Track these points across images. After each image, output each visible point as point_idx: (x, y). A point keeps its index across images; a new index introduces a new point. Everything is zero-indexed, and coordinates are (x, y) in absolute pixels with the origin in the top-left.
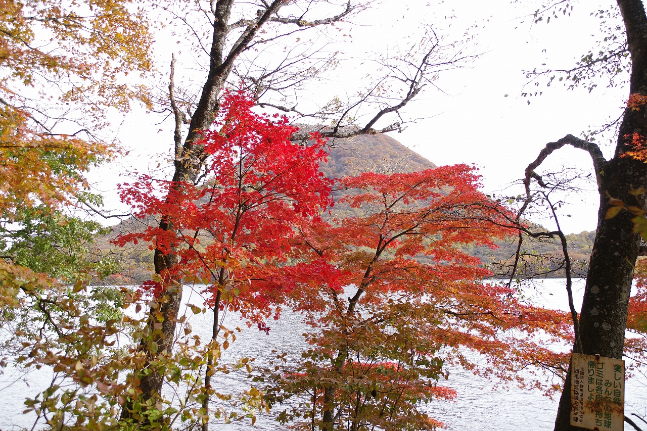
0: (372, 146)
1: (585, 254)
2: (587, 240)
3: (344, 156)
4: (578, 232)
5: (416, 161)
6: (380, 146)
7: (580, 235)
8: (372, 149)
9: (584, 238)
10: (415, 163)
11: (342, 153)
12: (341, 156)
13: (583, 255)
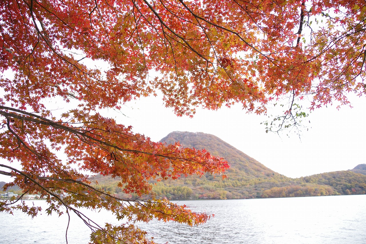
0: (209, 141)
1: (302, 186)
2: (303, 180)
3: (197, 145)
4: (299, 177)
5: (228, 147)
6: (213, 140)
7: (300, 178)
8: (209, 142)
9: (302, 180)
10: (228, 148)
11: (196, 143)
12: (195, 145)
13: (302, 187)
